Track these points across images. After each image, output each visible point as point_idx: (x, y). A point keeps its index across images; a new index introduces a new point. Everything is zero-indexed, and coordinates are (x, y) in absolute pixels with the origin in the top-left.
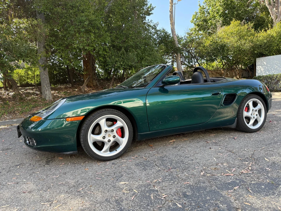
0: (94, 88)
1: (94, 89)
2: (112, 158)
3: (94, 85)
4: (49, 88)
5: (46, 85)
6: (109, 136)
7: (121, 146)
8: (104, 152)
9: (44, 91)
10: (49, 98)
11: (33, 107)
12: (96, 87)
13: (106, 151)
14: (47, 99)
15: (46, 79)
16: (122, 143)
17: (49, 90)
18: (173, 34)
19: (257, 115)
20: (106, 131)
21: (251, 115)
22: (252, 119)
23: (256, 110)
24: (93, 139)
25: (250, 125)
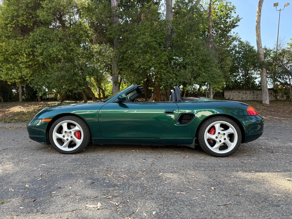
2: (68, 153)
3: (161, 101)
6: (68, 136)
7: (77, 146)
8: (63, 147)
13: (65, 147)
16: (78, 143)
18: (258, 47)
19: (225, 139)
20: (66, 132)
21: (217, 137)
22: (218, 143)
23: (224, 134)
24: (57, 137)
25: (215, 148)
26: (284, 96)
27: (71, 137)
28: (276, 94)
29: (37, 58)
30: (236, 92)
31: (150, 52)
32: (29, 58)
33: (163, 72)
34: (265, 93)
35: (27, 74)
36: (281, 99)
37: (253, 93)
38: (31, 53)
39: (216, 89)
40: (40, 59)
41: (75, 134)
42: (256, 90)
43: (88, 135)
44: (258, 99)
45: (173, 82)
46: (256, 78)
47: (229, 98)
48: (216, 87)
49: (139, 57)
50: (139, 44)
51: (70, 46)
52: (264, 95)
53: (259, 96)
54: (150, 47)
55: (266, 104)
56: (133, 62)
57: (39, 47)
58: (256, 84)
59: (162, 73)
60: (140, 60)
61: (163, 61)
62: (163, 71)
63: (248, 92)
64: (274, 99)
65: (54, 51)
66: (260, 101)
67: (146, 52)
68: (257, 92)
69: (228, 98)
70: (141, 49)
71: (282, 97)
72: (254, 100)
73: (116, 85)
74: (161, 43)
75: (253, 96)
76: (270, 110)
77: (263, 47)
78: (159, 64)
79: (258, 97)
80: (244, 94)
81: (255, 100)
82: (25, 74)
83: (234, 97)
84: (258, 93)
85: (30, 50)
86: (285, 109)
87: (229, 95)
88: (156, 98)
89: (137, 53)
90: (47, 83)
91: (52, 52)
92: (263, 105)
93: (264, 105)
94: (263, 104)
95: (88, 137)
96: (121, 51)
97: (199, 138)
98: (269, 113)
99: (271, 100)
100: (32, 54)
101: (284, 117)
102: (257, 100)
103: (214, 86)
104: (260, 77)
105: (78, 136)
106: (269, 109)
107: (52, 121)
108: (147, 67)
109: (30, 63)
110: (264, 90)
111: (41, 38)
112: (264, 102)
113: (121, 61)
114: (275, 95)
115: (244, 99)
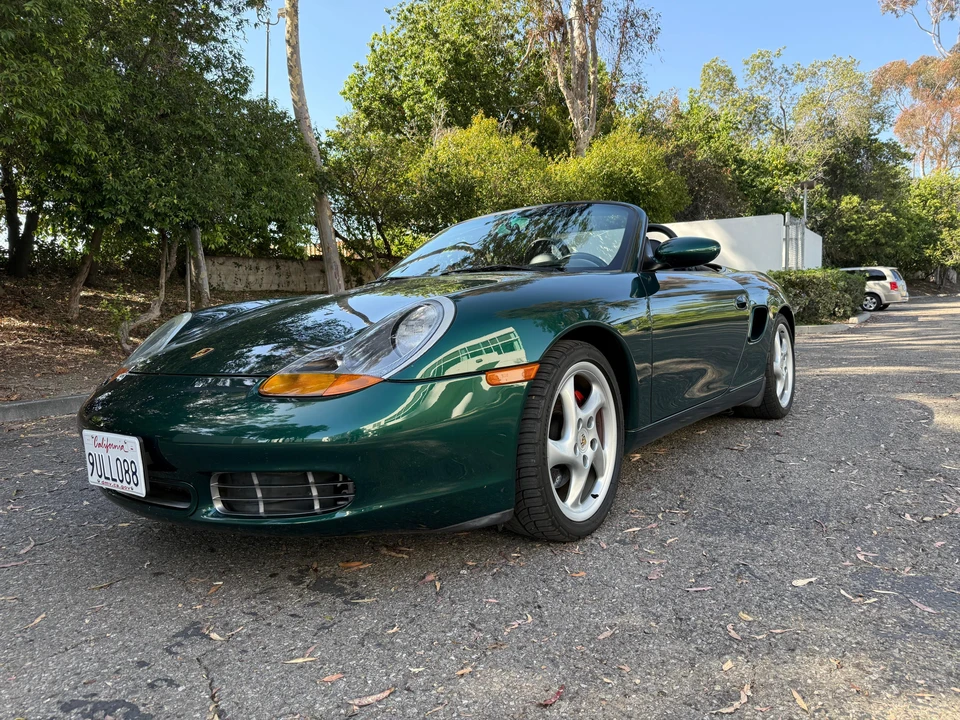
30: (227, 263)
37: (278, 267)
44: (293, 287)
52: (331, 274)
53: (293, 277)
63: (263, 265)
68: (287, 265)
72: (281, 289)
75: (276, 277)
79: (290, 279)
80: (250, 269)
81: (284, 289)
83: (223, 280)
110: (330, 259)
115: (256, 287)
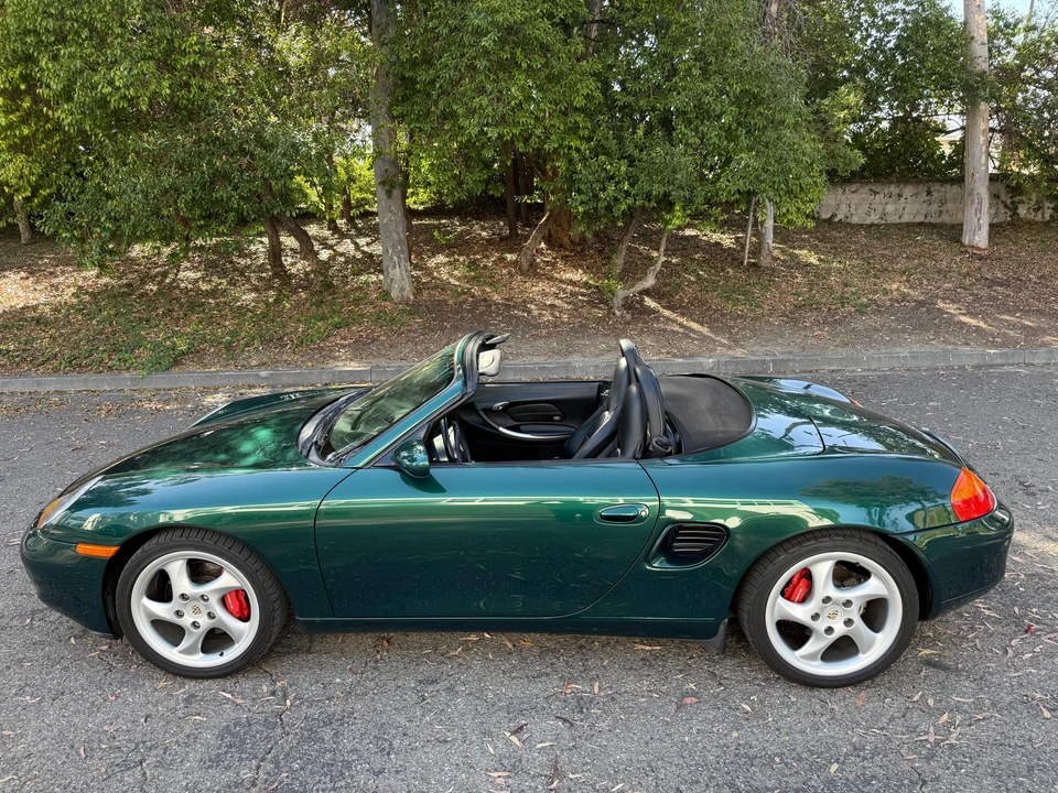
0: (568, 253)
1: (567, 256)
2: (205, 674)
3: (572, 241)
4: (402, 256)
5: (393, 247)
6: (196, 610)
7: (237, 646)
9: (388, 267)
10: (402, 290)
11: (337, 326)
12: (579, 249)
14: (394, 294)
15: (393, 227)
16: (240, 637)
17: (402, 264)
18: (967, 8)
19: (849, 622)
20: (183, 596)
21: (815, 617)
22: (819, 638)
23: (848, 603)
24: (148, 613)
25: (804, 657)
26: (1047, 204)
27: (211, 616)
28: (1017, 199)
29: (50, 113)
30: (861, 190)
31: (524, 65)
32: (18, 110)
33: (578, 150)
34: (976, 201)
35: (22, 177)
36: (1031, 217)
37: (929, 193)
38: (23, 87)
39: (790, 217)
40: (64, 115)
41: (223, 601)
42: (938, 181)
43: (276, 605)
44: (946, 219)
45: (621, 196)
46: (943, 131)
47: (834, 215)
48: (793, 209)
49: (482, 91)
50: (479, 33)
51: (184, 53)
52: (970, 211)
53: (950, 206)
54: (525, 44)
55: (973, 247)
56: (455, 108)
57: (50, 66)
58: (942, 156)
59: (575, 155)
60: (485, 101)
61: (579, 102)
62: (578, 143)
63: (908, 191)
64: (1004, 216)
65: (117, 84)
66: (953, 226)
67: (507, 67)
68: (943, 189)
69: (828, 216)
70: (486, 52)
71: (1036, 210)
72: (926, 221)
73: (389, 193)
74: (570, 21)
75: (925, 205)
76: (989, 276)
77: (988, 5)
78: (565, 113)
79: (944, 208)
80: (890, 197)
81: (933, 221)
82: (13, 181)
83: (853, 211)
84: (947, 195)
85: (17, 75)
86: (1046, 271)
87: (832, 202)
88: (552, 232)
89: (472, 67)
90: (109, 218)
91: (109, 89)
92: (963, 249)
93: (966, 252)
94: (963, 245)
95: (277, 613)
96: (404, 57)
97: (745, 616)
98: (984, 293)
99: (995, 221)
100: (26, 92)
101: (1041, 313)
102: (939, 221)
103: (784, 210)
104: (962, 128)
105: (237, 610)
106: (984, 269)
107: (118, 553)
108: (514, 131)
109: (26, 132)
110: (972, 190)
111: (51, 24)
112: (966, 240)
113: (405, 98)
114: (1013, 203)
115: (893, 219)
